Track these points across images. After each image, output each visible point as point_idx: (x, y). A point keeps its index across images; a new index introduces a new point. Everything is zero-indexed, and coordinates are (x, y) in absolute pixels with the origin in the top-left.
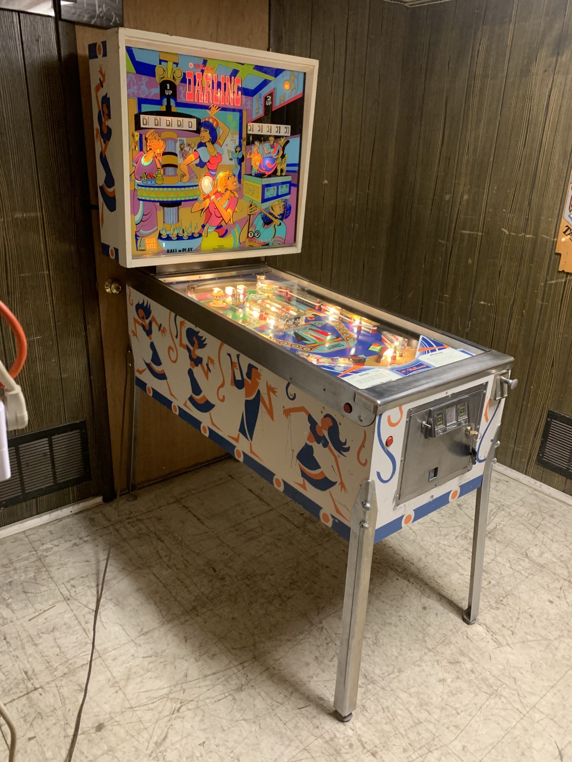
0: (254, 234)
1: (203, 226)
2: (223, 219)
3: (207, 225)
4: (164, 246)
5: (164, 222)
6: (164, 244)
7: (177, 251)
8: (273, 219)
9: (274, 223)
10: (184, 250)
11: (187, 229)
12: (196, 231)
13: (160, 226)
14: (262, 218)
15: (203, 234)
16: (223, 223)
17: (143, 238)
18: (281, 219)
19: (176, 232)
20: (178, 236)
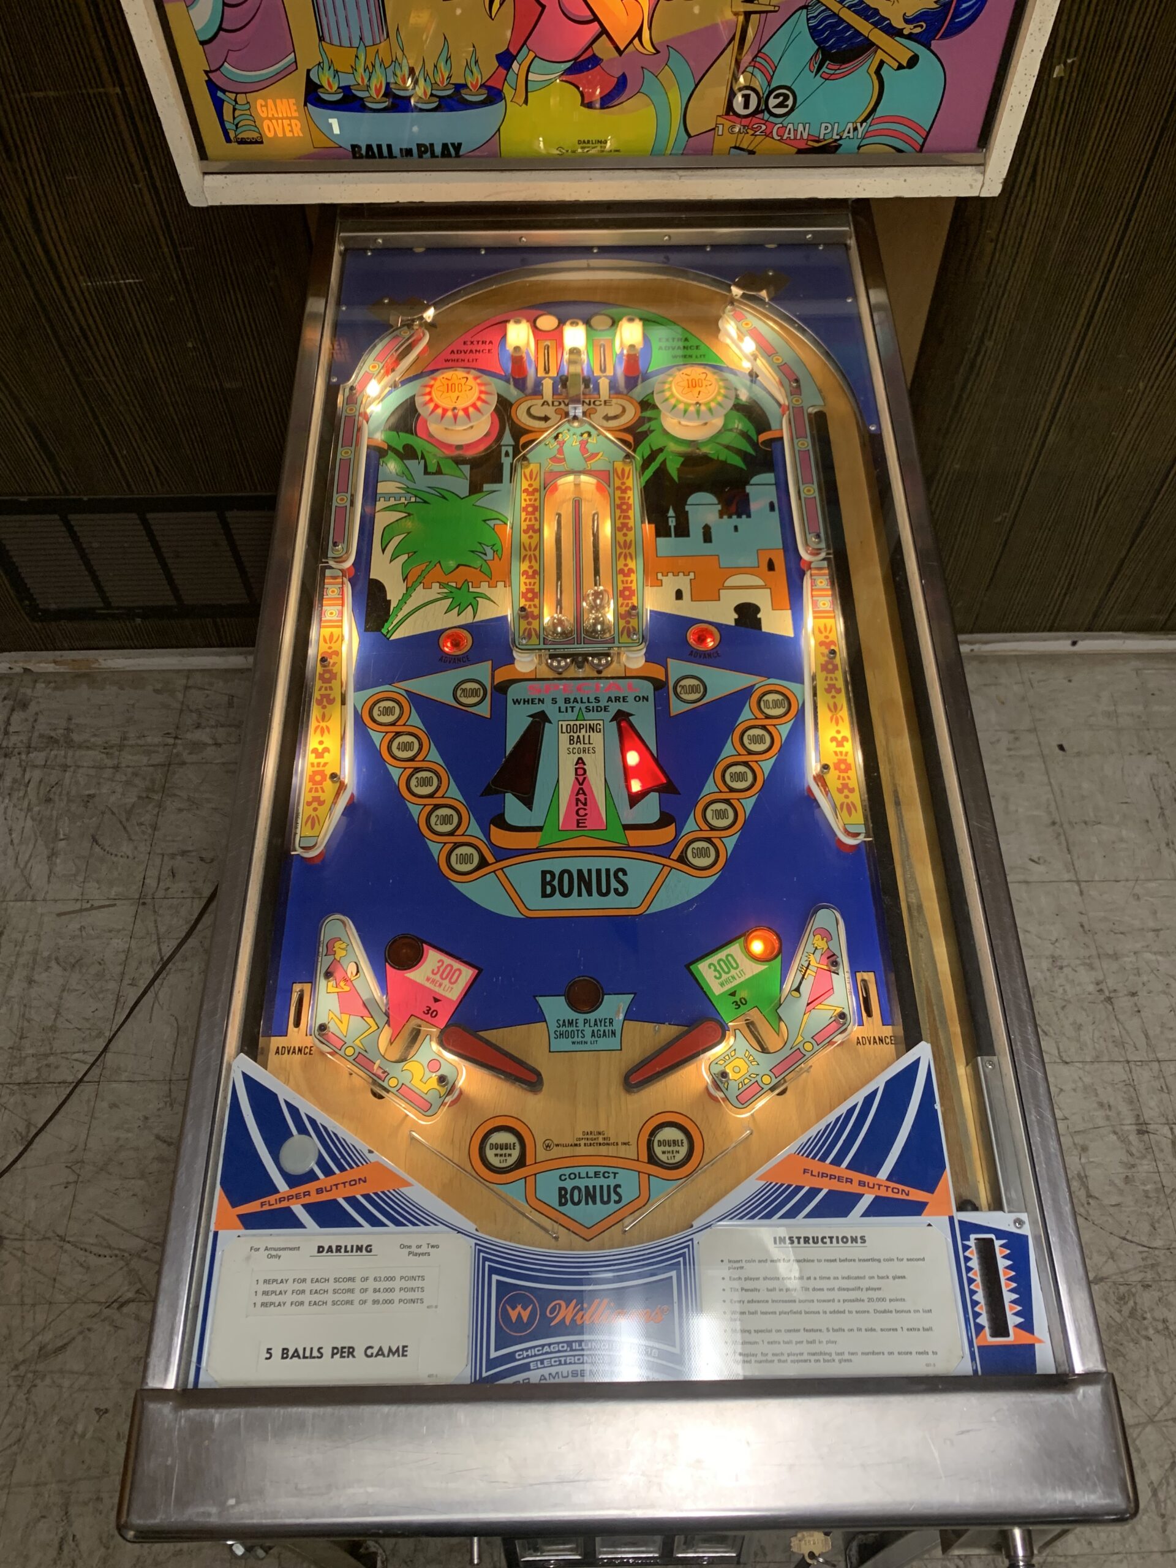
0: (763, 101)
1: (506, 59)
2: (604, 31)
3: (525, 56)
4: (336, 130)
5: (321, 38)
6: (334, 122)
7: (396, 151)
8: (877, 36)
9: (880, 55)
10: (425, 150)
11: (430, 68)
12: (474, 79)
13: (308, 51)
14: (814, 31)
15: (508, 91)
16: (603, 50)
17: (241, 99)
18: (924, 40)
19: (378, 80)
20: (388, 93)
